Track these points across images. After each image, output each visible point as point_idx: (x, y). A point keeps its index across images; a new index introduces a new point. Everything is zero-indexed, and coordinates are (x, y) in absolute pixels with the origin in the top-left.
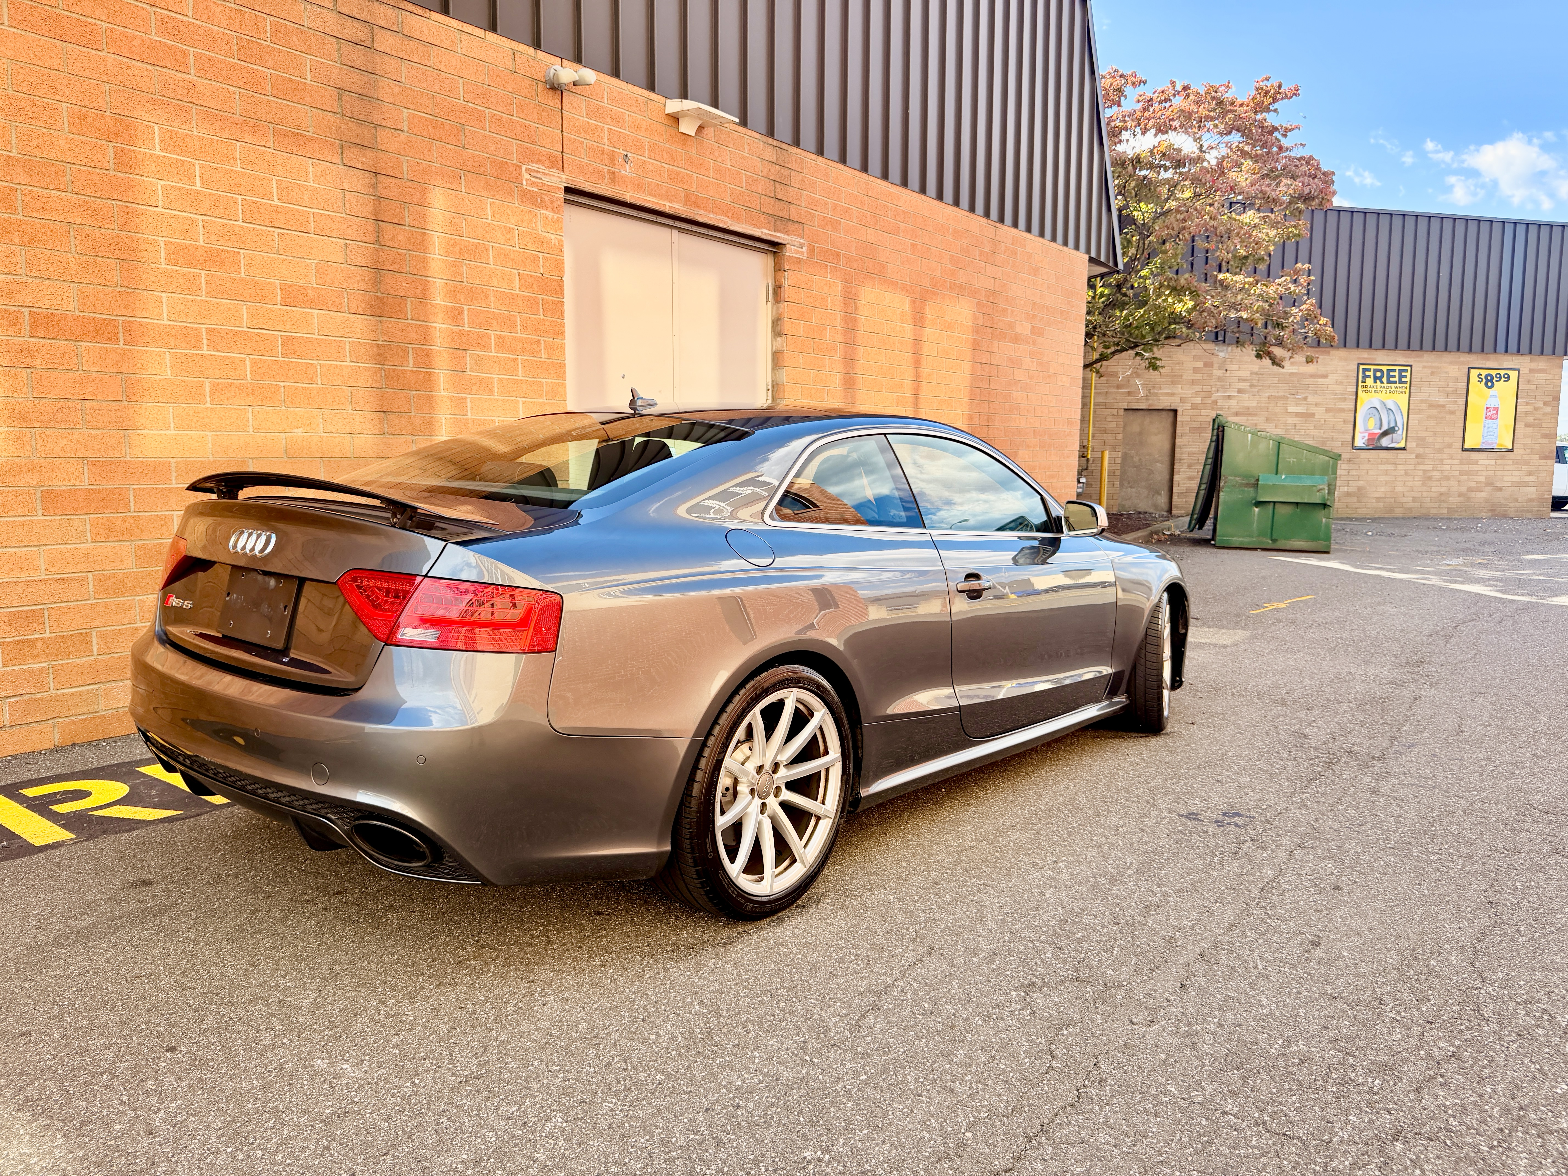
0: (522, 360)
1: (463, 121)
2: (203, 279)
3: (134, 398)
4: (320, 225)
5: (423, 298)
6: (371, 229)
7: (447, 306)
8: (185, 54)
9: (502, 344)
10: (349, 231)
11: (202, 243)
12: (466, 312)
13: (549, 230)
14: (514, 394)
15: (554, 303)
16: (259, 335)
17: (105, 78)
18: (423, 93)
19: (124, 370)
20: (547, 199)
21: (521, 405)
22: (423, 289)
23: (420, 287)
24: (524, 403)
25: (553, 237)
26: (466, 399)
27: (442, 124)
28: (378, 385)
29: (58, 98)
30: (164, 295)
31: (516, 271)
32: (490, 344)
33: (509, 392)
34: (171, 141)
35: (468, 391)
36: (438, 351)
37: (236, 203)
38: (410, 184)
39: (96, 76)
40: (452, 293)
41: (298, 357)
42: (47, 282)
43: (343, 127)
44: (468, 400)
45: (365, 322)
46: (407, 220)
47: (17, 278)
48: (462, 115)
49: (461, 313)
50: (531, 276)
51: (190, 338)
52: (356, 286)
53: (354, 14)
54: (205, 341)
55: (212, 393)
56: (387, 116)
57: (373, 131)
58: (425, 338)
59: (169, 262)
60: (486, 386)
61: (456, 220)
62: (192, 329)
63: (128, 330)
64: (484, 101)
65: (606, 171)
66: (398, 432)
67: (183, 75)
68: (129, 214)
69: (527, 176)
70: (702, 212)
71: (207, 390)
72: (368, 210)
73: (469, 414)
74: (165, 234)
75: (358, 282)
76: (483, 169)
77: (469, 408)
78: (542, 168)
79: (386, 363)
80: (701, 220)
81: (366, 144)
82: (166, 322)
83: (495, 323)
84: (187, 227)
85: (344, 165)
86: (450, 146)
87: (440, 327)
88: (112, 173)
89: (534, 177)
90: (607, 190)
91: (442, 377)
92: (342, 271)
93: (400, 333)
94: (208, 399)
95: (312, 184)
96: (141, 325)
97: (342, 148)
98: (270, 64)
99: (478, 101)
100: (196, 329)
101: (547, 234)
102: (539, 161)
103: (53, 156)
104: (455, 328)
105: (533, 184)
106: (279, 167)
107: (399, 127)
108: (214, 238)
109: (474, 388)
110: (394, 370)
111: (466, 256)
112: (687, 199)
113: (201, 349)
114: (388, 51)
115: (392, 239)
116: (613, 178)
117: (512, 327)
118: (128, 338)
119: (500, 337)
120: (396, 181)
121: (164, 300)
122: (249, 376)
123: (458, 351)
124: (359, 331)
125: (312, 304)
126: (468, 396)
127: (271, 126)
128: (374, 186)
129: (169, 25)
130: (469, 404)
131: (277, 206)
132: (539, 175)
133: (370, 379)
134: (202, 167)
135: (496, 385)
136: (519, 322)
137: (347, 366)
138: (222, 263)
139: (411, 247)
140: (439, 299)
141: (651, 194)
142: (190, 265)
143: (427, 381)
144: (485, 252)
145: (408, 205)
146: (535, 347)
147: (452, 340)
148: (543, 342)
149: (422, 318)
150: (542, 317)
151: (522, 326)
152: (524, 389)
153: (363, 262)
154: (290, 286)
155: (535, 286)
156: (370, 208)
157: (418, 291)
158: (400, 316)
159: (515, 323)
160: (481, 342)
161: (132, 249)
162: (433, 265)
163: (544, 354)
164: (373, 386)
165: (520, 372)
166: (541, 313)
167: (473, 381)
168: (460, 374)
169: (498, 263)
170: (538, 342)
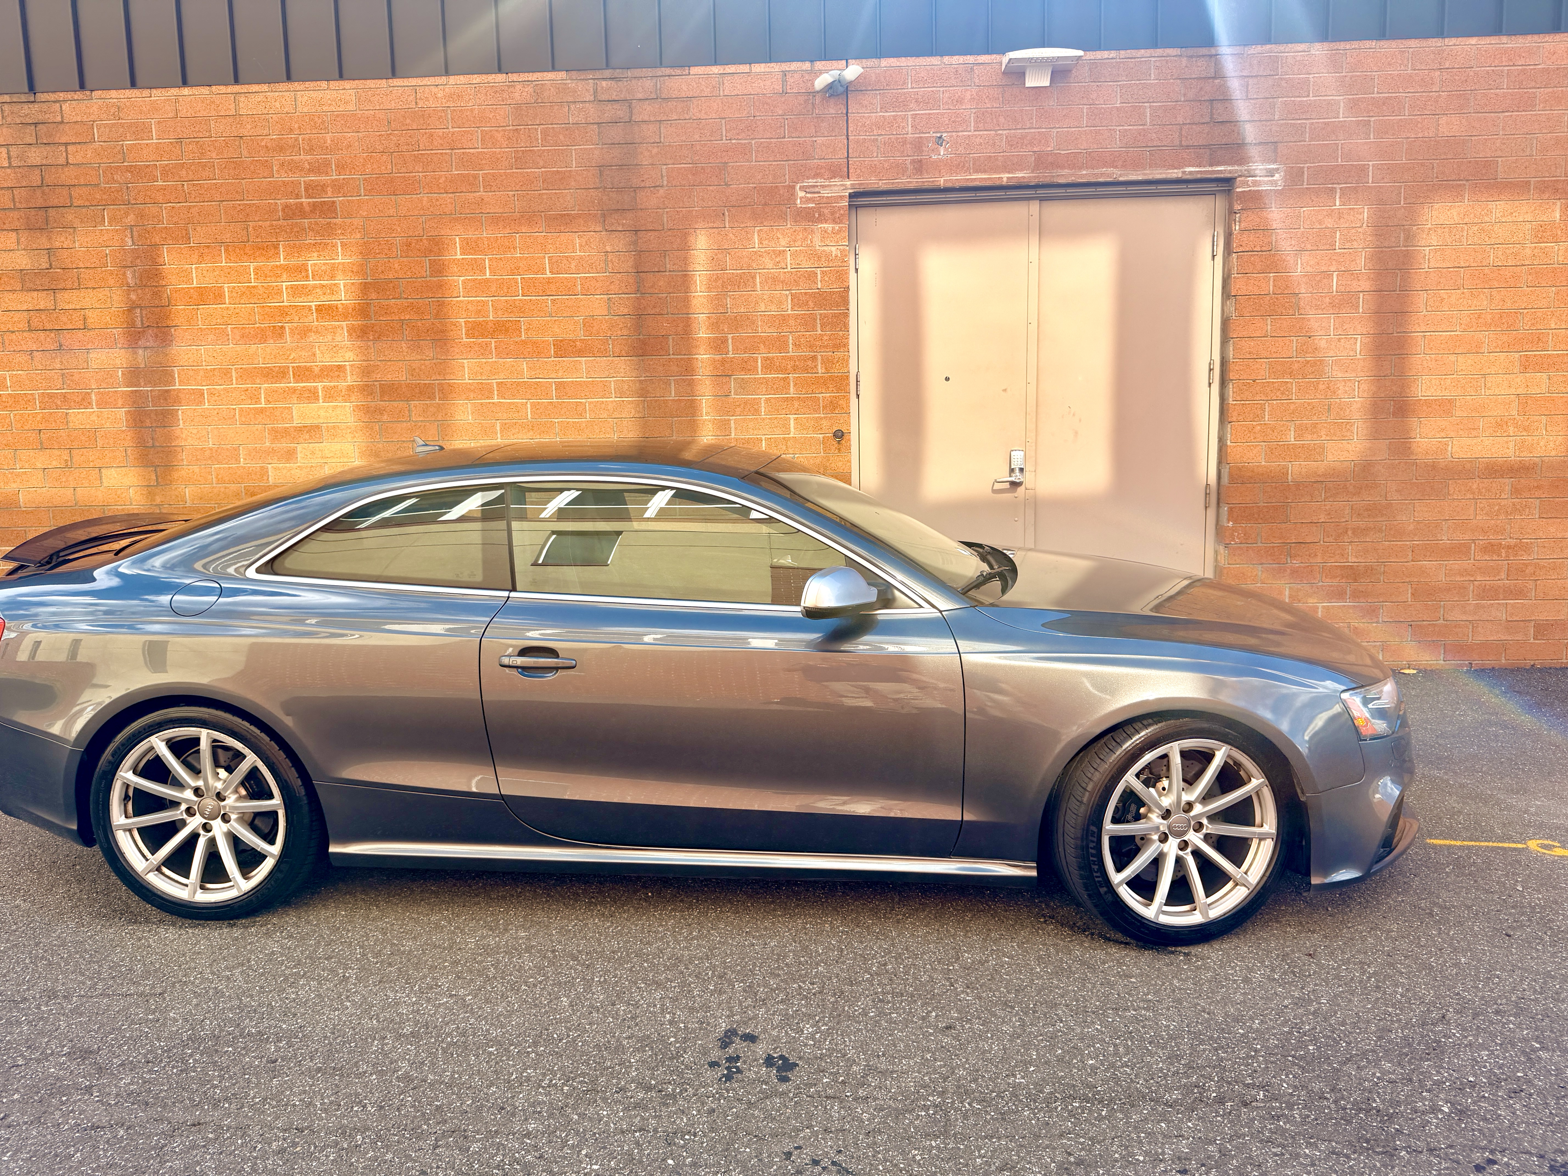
0: (794, 378)
1: (726, 159)
2: (493, 345)
3: (446, 438)
4: (586, 287)
5: (686, 333)
6: (631, 281)
7: (709, 338)
8: (475, 177)
9: (769, 366)
10: (612, 287)
11: (491, 318)
12: (730, 341)
13: (828, 243)
14: (783, 412)
15: (835, 316)
16: (536, 383)
17: (422, 212)
18: (681, 146)
19: (440, 418)
20: (826, 211)
21: (792, 422)
22: (685, 326)
23: (681, 325)
24: (796, 419)
25: (833, 249)
26: (729, 420)
27: (703, 168)
28: (640, 415)
29: (394, 235)
30: (465, 361)
31: (788, 292)
32: (757, 367)
33: (776, 410)
34: (469, 246)
35: (731, 413)
36: (701, 380)
37: (517, 283)
38: (670, 233)
39: (417, 213)
40: (715, 326)
41: (569, 398)
42: (389, 363)
43: (605, 198)
44: (732, 422)
45: (628, 362)
46: (668, 266)
47: (371, 363)
48: (724, 154)
49: (724, 341)
50: (805, 293)
51: (484, 390)
52: (619, 332)
53: (614, 97)
54: (496, 392)
55: (501, 432)
56: (646, 176)
57: (632, 194)
58: (688, 370)
59: (468, 335)
60: (752, 408)
61: (720, 256)
62: (486, 384)
63: (441, 390)
64: (750, 133)
65: (908, 162)
67: (475, 194)
68: (441, 305)
69: (801, 194)
70: (1066, 172)
71: (498, 428)
72: (628, 265)
73: (733, 435)
74: (465, 316)
75: (621, 329)
76: (749, 200)
77: (733, 429)
78: (820, 181)
79: (648, 396)
80: (1062, 181)
81: (626, 207)
82: (467, 381)
83: (761, 345)
84: (479, 308)
85: (606, 230)
86: (711, 188)
87: (703, 357)
88: (428, 279)
89: (809, 193)
90: (911, 182)
91: (706, 403)
92: (606, 322)
93: (661, 368)
94: (499, 435)
95: (578, 253)
96: (449, 385)
97: (604, 216)
98: (541, 163)
99: (743, 135)
100: (489, 384)
101: (825, 248)
102: (816, 176)
103: (391, 276)
104: (718, 357)
105: (809, 200)
106: (551, 246)
107: (658, 184)
108: (500, 313)
109: (738, 410)
110: (656, 401)
111: (730, 287)
112: (1041, 161)
113: (492, 398)
114: (646, 118)
115: (652, 287)
116: (919, 167)
117: (783, 347)
118: (441, 396)
119: (767, 358)
120: (656, 233)
121: (466, 365)
122: (529, 416)
123: (721, 378)
124: (622, 370)
125: (580, 353)
126: (731, 418)
127: (543, 214)
128: (635, 243)
129: (465, 159)
130: (733, 425)
131: (549, 278)
132: (817, 190)
133: (633, 411)
134: (490, 260)
135: (763, 405)
136: (791, 341)
137: (612, 402)
138: (507, 330)
139: (671, 290)
140: (702, 333)
141: (977, 171)
142: (483, 336)
143: (689, 407)
144: (751, 280)
145: (667, 253)
146: (809, 363)
147: (715, 368)
148: (819, 357)
149: (684, 352)
150: (819, 332)
151: (795, 345)
152: (796, 406)
153: (626, 311)
154: (561, 341)
155: (810, 303)
156: (631, 263)
157: (680, 328)
158: (664, 353)
159: (786, 343)
160: (747, 366)
161: (443, 331)
162: (694, 302)
163: (820, 369)
164: (637, 416)
165: (792, 389)
166: (819, 329)
167: (738, 404)
168: (723, 398)
169: (766, 288)
170: (814, 358)
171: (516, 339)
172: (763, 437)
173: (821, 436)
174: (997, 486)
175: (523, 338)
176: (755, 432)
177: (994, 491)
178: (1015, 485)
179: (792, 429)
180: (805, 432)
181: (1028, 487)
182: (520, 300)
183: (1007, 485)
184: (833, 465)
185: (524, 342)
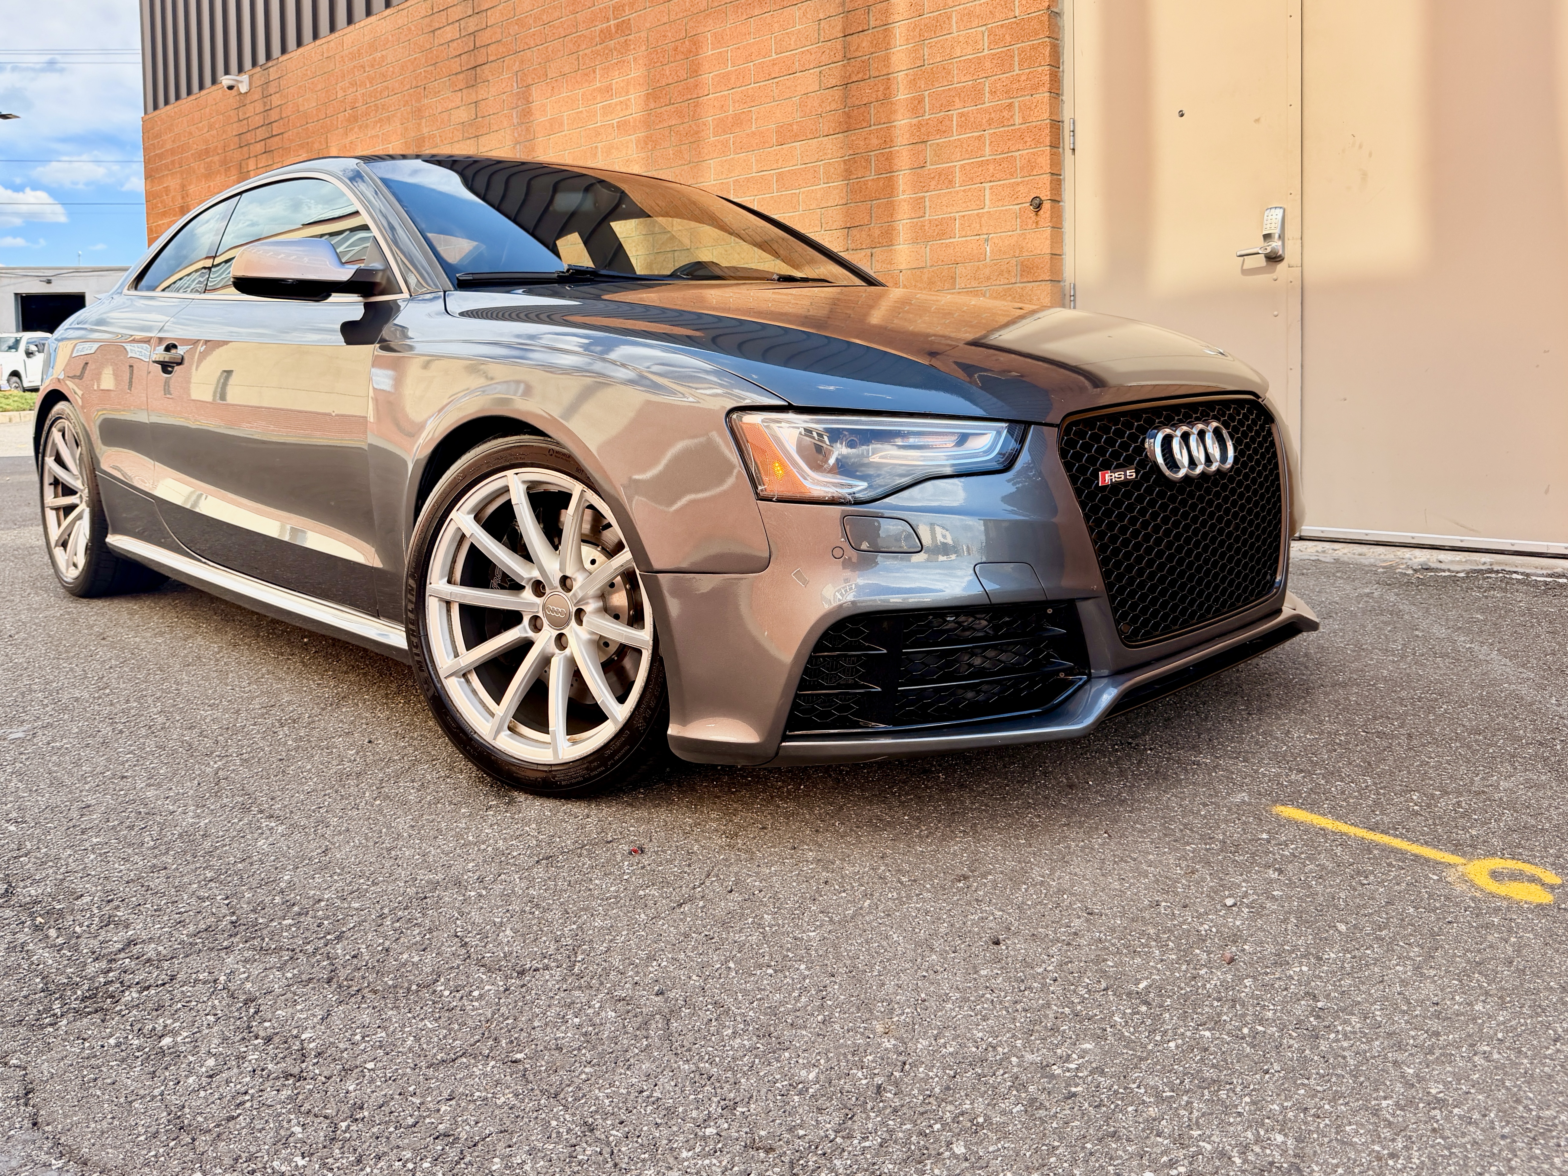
0: (990, 134)
2: (731, 141)
4: (803, 61)
5: (886, 98)
6: (839, 47)
7: (907, 99)
9: (964, 123)
10: (824, 58)
11: (731, 112)
12: (927, 99)
14: (978, 180)
15: (1033, 48)
16: (762, 177)
21: (987, 192)
22: (885, 89)
23: (882, 88)
24: (991, 188)
26: (924, 197)
28: (843, 202)
30: (711, 163)
31: (984, 28)
32: (951, 127)
33: (972, 179)
34: (716, 40)
35: (925, 189)
36: (898, 152)
37: (750, 70)
40: (913, 83)
41: (788, 192)
44: (927, 199)
45: (835, 141)
46: (871, 23)
49: (921, 100)
50: (1002, 26)
52: (828, 108)
58: (887, 141)
59: (714, 134)
60: (947, 179)
66: (859, 247)
68: (696, 105)
72: (837, 30)
73: (927, 215)
74: (712, 114)
75: (830, 103)
77: (927, 208)
79: (851, 177)
83: (957, 99)
84: (723, 103)
87: (903, 122)
88: (688, 81)
91: (903, 180)
92: (818, 98)
93: (863, 143)
95: (797, 27)
100: (727, 183)
104: (915, 121)
106: (776, 24)
108: (737, 106)
109: (933, 183)
110: (858, 182)
111: (926, 35)
115: (857, 49)
117: (979, 97)
119: (963, 115)
123: (917, 146)
124: (829, 151)
125: (796, 138)
126: (926, 194)
130: (927, 204)
131: (774, 60)
133: (837, 198)
135: (957, 174)
136: (987, 89)
137: (820, 189)
138: (742, 123)
139: (873, 51)
140: (902, 95)
142: (725, 132)
143: (889, 187)
144: (947, 21)
145: (871, 8)
146: (1005, 113)
147: (912, 134)
148: (1017, 104)
149: (882, 122)
150: (1017, 72)
151: (991, 92)
152: (991, 170)
153: (833, 82)
154: (782, 126)
155: (1007, 36)
156: (839, 27)
157: (880, 93)
158: (865, 125)
159: (981, 92)
160: (942, 128)
161: (697, 133)
162: (894, 59)
163: (1018, 120)
164: (840, 203)
165: (987, 150)
166: (1016, 68)
167: (932, 176)
168: (919, 170)
169: (962, 28)
170: (1010, 105)
171: (748, 131)
172: (957, 215)
173: (1017, 207)
174: (1250, 263)
175: (753, 129)
176: (949, 210)
177: (1245, 272)
178: (1274, 258)
179: (987, 202)
180: (1001, 203)
181: (1292, 263)
182: (752, 88)
183: (1261, 261)
184: (1029, 245)
185: (754, 133)
